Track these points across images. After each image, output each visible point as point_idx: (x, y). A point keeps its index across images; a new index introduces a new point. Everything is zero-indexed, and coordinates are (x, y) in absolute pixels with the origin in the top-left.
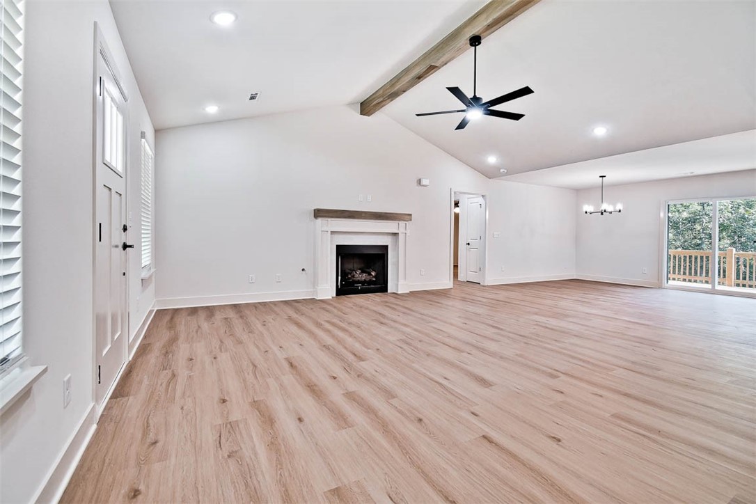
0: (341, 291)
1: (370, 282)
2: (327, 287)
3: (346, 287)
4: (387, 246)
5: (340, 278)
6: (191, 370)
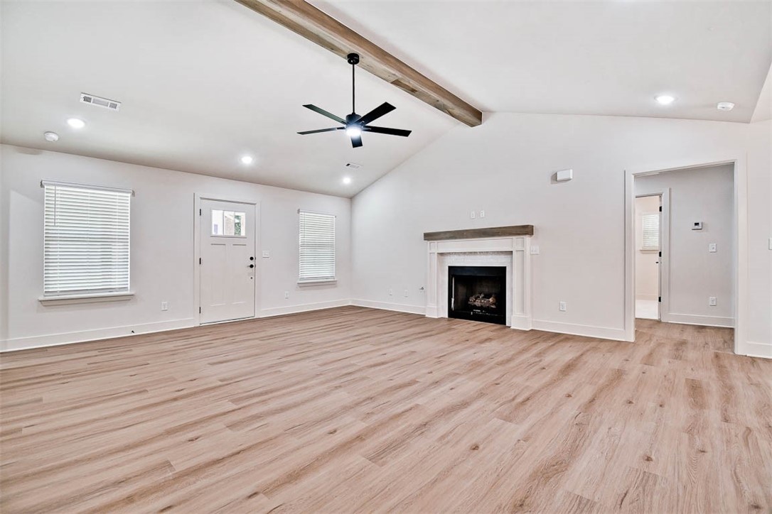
0: (453, 314)
1: (487, 309)
2: (438, 306)
3: (460, 311)
4: (505, 268)
5: (453, 300)
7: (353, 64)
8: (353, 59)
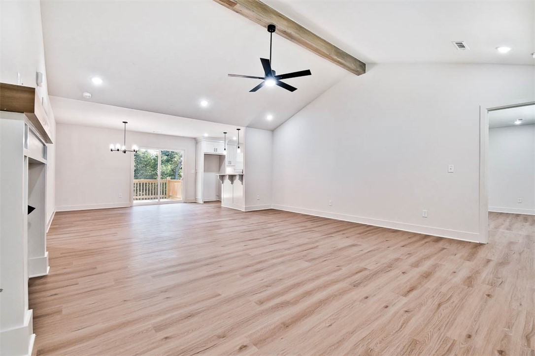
6: (506, 336)
7: (271, 32)
8: (271, 28)
